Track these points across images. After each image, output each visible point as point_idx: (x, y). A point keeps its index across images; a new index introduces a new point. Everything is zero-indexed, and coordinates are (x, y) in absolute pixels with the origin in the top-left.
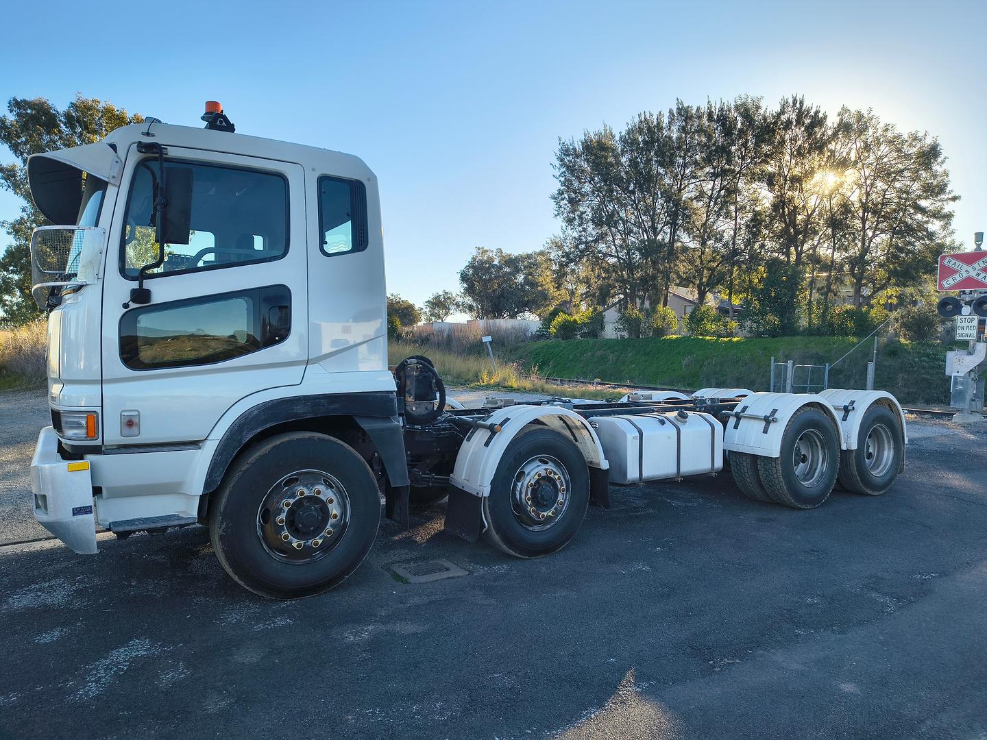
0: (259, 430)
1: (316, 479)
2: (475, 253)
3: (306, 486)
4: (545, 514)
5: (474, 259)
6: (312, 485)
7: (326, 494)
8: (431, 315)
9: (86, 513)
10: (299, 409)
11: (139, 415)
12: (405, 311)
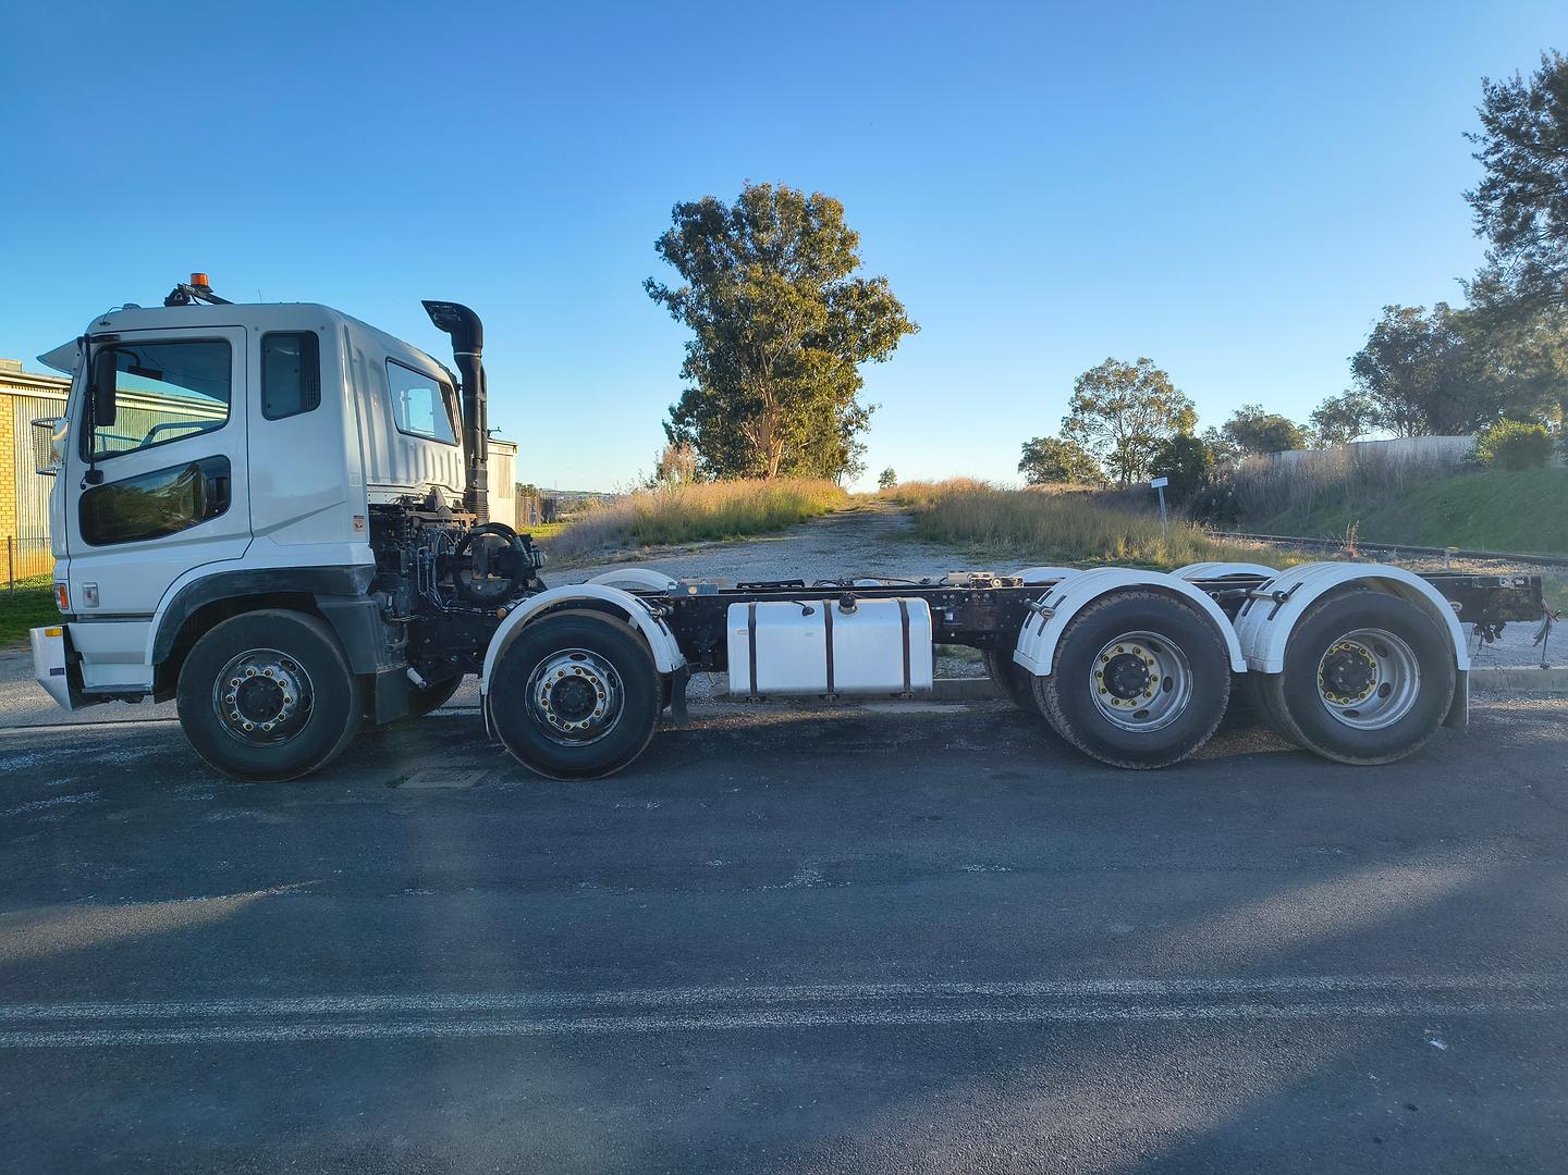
0: (200, 605)
1: (272, 659)
2: (1380, 318)
3: (257, 666)
4: (572, 725)
5: (1380, 329)
6: (264, 665)
7: (279, 675)
8: (1326, 437)
9: (59, 674)
10: (240, 584)
11: (96, 588)
12: (1273, 434)
